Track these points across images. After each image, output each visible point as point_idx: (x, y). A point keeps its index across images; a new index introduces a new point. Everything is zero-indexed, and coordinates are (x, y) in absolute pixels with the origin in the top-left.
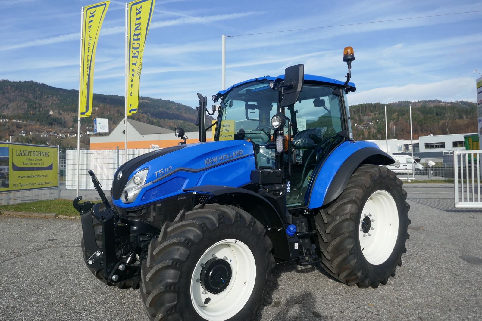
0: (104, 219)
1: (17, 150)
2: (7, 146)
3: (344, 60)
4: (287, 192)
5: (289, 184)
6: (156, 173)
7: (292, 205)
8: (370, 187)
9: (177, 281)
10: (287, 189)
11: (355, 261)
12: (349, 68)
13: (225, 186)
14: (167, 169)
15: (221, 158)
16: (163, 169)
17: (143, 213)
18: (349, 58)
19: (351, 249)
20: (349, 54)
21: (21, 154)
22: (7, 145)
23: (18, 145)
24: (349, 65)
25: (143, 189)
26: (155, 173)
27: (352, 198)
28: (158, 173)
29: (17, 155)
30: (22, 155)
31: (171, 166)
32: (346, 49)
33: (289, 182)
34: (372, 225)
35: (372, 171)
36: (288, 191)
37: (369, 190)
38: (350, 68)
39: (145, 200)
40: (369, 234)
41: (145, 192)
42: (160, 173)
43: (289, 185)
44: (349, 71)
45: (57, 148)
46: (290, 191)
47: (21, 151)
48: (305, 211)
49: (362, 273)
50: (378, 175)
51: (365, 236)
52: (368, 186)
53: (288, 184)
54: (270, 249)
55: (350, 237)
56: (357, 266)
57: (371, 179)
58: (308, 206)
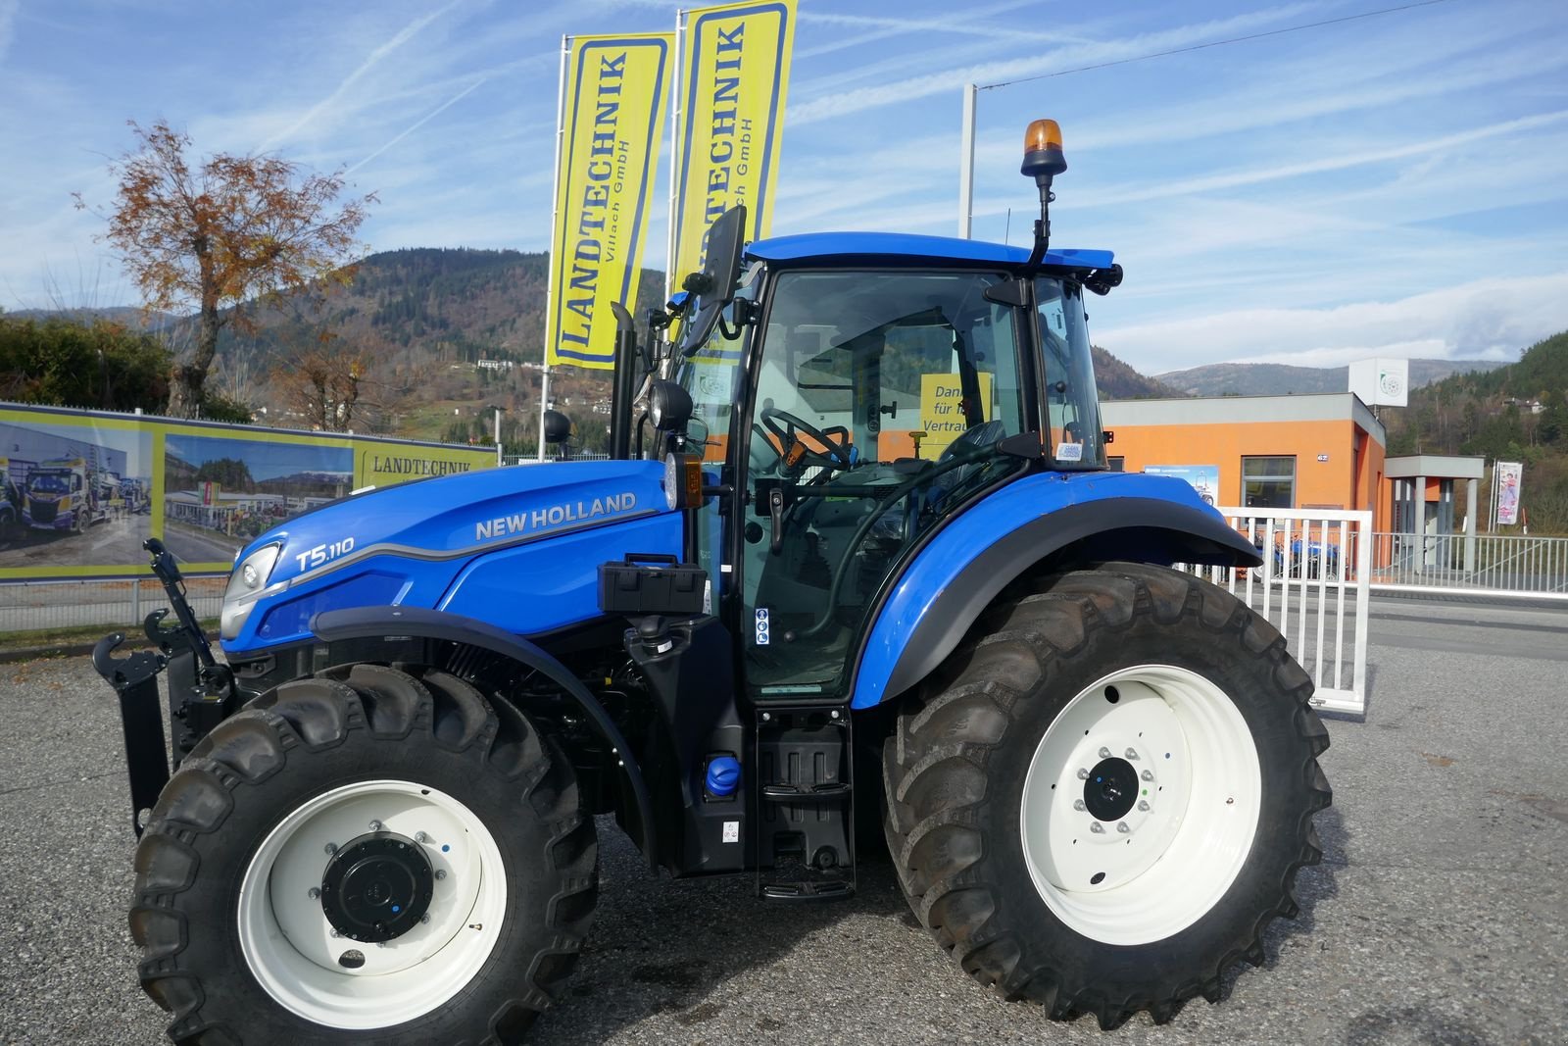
0: (125, 681)
1: (376, 458)
2: (349, 444)
3: (1028, 169)
4: (758, 643)
5: (765, 616)
6: (302, 557)
7: (784, 690)
8: (1076, 651)
9: (182, 883)
10: (758, 632)
11: (986, 915)
12: (1041, 201)
13: (395, 614)
14: (336, 548)
15: (539, 519)
16: (324, 547)
17: (264, 672)
18: (1041, 162)
19: (961, 872)
20: (1041, 147)
21: (389, 467)
22: (350, 441)
23: (380, 444)
24: (1045, 187)
25: (260, 602)
26: (298, 557)
27: (982, 688)
28: (308, 558)
29: (378, 469)
30: (392, 469)
31: (351, 540)
32: (1033, 127)
33: (766, 610)
34: (1145, 792)
35: (1113, 591)
36: (761, 639)
37: (1074, 661)
38: (1047, 198)
39: (273, 634)
40: (1124, 824)
41: (269, 612)
42: (314, 557)
43: (766, 620)
44: (1045, 213)
45: (496, 451)
46: (767, 642)
47: (388, 459)
48: (835, 714)
49: (1022, 966)
50: (1129, 610)
51: (1096, 831)
52: (1067, 643)
53: (759, 616)
54: (566, 831)
55: (957, 826)
56: (993, 934)
57: (1090, 621)
58: (847, 698)
